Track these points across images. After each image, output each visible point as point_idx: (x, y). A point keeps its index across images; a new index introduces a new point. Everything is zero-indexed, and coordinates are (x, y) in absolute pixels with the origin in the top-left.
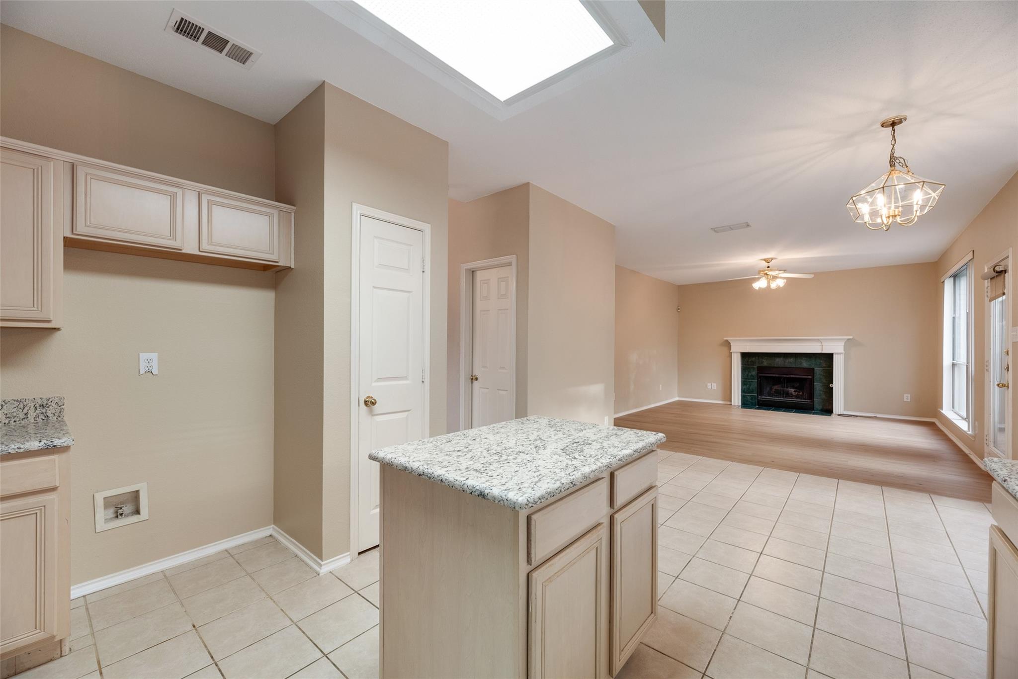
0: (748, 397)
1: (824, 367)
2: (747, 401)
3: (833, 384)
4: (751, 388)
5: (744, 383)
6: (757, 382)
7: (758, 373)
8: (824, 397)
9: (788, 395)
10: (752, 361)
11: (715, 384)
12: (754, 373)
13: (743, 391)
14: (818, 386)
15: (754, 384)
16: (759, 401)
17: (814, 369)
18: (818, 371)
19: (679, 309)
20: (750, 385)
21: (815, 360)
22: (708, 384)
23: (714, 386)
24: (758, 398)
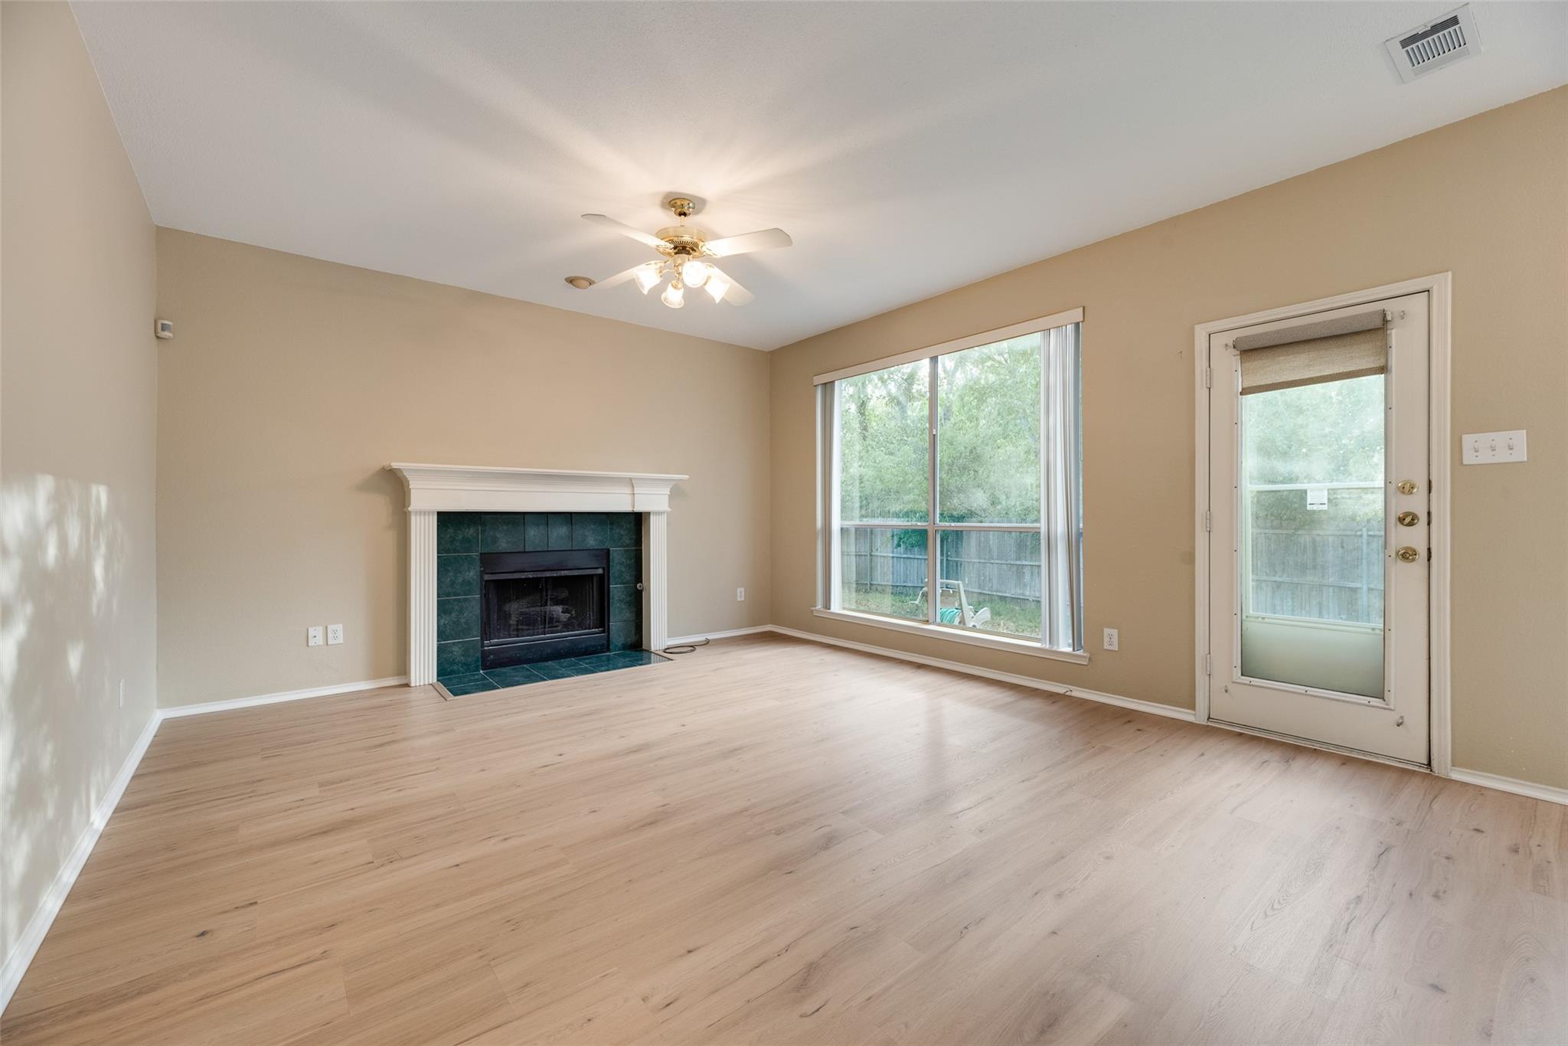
0: (455, 649)
1: (628, 546)
2: (453, 663)
3: (642, 582)
4: (463, 621)
5: (443, 608)
6: (481, 597)
7: (482, 573)
8: (628, 615)
9: (550, 622)
10: (466, 540)
11: (339, 627)
12: (471, 574)
13: (441, 634)
14: (616, 590)
15: (473, 607)
16: (485, 655)
17: (609, 550)
18: (617, 555)
19: (164, 327)
20: (461, 612)
21: (611, 529)
22: (311, 632)
23: (338, 633)
24: (483, 646)
